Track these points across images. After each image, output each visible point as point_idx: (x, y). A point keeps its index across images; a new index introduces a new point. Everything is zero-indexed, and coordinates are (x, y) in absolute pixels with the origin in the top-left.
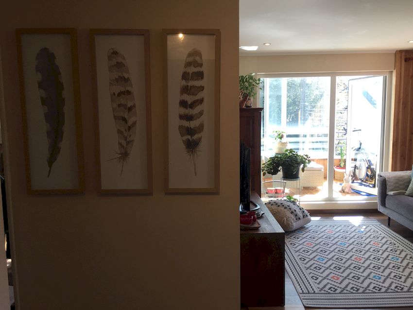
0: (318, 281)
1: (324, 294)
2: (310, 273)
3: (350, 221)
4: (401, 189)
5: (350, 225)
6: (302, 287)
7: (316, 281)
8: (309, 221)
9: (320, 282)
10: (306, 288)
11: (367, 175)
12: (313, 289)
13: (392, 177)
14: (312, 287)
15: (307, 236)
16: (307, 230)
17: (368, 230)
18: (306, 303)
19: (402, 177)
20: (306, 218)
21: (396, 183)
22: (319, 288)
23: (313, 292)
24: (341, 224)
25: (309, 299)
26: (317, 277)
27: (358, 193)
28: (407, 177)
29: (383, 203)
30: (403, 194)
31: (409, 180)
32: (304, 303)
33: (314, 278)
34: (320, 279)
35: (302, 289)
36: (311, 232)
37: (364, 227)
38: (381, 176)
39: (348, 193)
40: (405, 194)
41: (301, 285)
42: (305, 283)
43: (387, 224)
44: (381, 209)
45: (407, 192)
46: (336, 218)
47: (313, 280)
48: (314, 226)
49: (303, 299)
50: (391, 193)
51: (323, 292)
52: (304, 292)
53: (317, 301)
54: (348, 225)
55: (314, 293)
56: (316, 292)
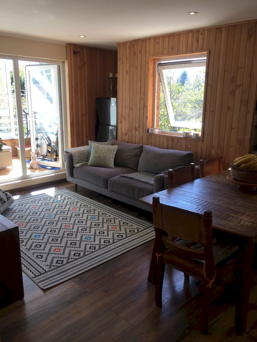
0: (44, 259)
1: (54, 269)
2: (34, 253)
3: (47, 193)
4: (83, 161)
5: (47, 197)
6: (32, 271)
7: (42, 260)
8: (13, 201)
9: (46, 259)
10: (37, 270)
11: (48, 152)
12: (43, 269)
13: (76, 152)
14: (41, 267)
15: (15, 217)
16: (13, 211)
17: (63, 198)
18: (43, 285)
19: (83, 151)
20: (10, 200)
21: (80, 157)
22: (47, 265)
23: (44, 271)
24: (40, 198)
25: (44, 280)
26: (42, 255)
27: (44, 167)
28: (86, 151)
29: (72, 174)
30: (86, 165)
31: (87, 153)
32: (41, 286)
33: (39, 257)
34: (45, 255)
35: (33, 273)
36: (17, 211)
37: (59, 197)
38: (67, 152)
39: (36, 169)
40: (88, 165)
41: (30, 269)
42: (33, 265)
43: (75, 190)
44: (69, 179)
45: (89, 163)
46: (34, 193)
47: (40, 259)
48: (17, 205)
49: (38, 283)
50: (78, 165)
51: (52, 268)
52: (36, 275)
53: (51, 279)
54: (46, 197)
55: (46, 272)
56: (47, 270)
